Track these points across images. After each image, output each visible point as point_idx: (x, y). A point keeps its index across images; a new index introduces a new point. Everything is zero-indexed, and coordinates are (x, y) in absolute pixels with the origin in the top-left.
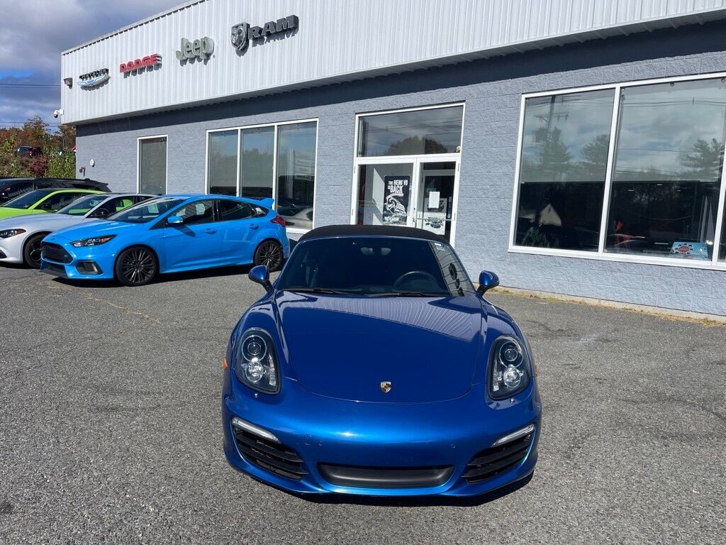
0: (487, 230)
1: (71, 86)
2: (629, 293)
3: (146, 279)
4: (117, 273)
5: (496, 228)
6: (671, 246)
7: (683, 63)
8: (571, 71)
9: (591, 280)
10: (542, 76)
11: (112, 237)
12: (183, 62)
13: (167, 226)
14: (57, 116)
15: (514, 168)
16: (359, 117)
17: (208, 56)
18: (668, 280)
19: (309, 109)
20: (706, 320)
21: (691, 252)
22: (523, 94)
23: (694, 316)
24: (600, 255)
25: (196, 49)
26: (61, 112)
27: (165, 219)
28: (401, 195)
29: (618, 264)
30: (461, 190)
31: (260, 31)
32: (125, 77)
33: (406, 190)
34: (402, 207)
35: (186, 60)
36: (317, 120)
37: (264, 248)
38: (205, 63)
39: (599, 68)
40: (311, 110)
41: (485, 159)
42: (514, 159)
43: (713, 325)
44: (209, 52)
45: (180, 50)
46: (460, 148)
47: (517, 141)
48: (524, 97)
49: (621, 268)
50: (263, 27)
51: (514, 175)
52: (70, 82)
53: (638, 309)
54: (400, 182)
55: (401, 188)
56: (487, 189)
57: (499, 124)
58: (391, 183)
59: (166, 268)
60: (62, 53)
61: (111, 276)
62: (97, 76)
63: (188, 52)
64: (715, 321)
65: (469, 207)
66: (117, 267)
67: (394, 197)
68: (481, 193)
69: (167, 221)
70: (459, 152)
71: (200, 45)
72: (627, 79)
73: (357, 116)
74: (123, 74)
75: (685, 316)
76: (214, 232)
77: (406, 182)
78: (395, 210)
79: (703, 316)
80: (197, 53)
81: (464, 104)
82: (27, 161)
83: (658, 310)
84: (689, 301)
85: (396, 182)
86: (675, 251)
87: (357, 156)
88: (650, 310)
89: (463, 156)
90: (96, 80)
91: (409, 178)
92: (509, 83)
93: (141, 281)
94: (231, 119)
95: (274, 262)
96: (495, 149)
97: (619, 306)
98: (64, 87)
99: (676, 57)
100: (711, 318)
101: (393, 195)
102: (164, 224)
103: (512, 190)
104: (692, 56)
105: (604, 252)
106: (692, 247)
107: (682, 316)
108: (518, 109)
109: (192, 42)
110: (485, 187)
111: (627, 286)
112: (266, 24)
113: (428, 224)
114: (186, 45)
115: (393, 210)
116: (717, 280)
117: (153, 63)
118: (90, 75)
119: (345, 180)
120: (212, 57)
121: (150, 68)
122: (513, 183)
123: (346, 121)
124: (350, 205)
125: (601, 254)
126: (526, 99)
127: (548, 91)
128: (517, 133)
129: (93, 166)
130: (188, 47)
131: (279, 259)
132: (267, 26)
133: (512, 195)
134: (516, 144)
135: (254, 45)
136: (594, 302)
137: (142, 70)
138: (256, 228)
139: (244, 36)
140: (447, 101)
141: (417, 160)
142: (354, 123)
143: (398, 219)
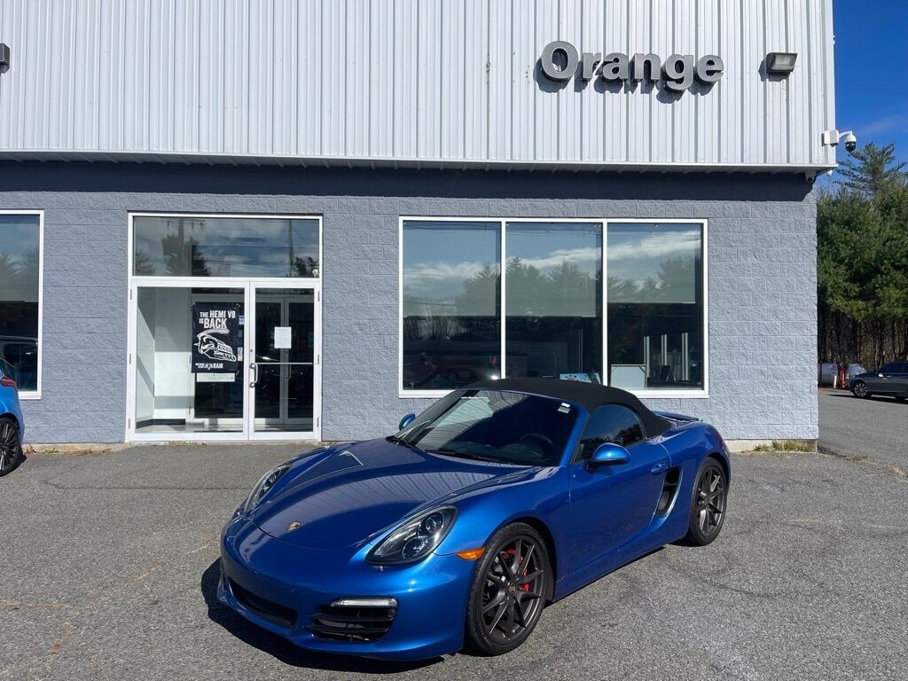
0: (369, 374)
5: (380, 371)
7: (561, 206)
8: (455, 199)
10: (422, 199)
15: (397, 299)
16: (134, 217)
22: (400, 215)
28: (225, 331)
30: (326, 325)
33: (234, 324)
34: (228, 349)
36: (42, 213)
39: (483, 199)
41: (357, 288)
46: (319, 272)
47: (398, 268)
48: (401, 219)
51: (398, 308)
54: (222, 314)
55: (224, 322)
56: (365, 324)
57: (374, 247)
58: (205, 314)
65: (341, 347)
67: (213, 335)
68: (356, 329)
70: (318, 276)
72: (512, 214)
73: (130, 215)
77: (232, 314)
78: (215, 353)
81: (320, 218)
85: (213, 314)
87: (134, 275)
89: (323, 283)
91: (241, 311)
92: (382, 200)
96: (370, 276)
101: (211, 331)
103: (398, 326)
104: (569, 200)
108: (397, 232)
110: (361, 322)
115: (211, 352)
119: (113, 309)
122: (398, 316)
123: (108, 220)
124: (125, 348)
126: (404, 221)
127: (430, 216)
128: (397, 260)
133: (398, 331)
140: (295, 212)
141: (250, 285)
142: (127, 225)
143: (221, 366)
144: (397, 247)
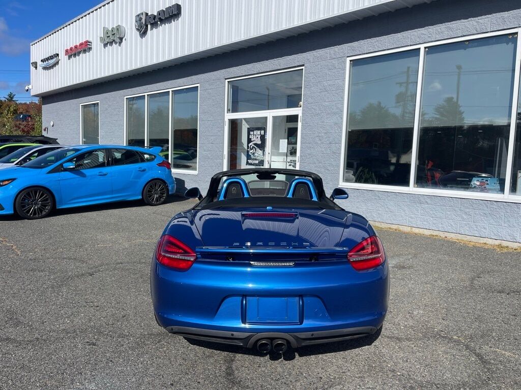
0: (323, 170)
1: (36, 68)
2: (435, 222)
3: (44, 213)
4: (17, 209)
5: (329, 168)
6: (470, 181)
7: (475, 24)
8: (385, 36)
9: (404, 211)
10: (362, 42)
11: (13, 180)
12: (105, 45)
13: (62, 171)
14: (27, 90)
15: (342, 118)
16: (228, 82)
17: (121, 39)
18: (467, 210)
19: (193, 77)
20: (500, 246)
21: (487, 187)
22: (348, 57)
23: (490, 242)
24: (411, 190)
25: (113, 35)
26: (30, 87)
27: (61, 165)
28: (259, 142)
29: (426, 197)
30: (302, 138)
31: (155, 17)
32: (69, 59)
33: (263, 138)
34: (260, 152)
35: (107, 44)
36: (198, 85)
37: (151, 186)
38: (120, 45)
39: (406, 32)
40: (194, 77)
41: (320, 112)
42: (342, 111)
43: (505, 250)
44: (121, 36)
45: (102, 36)
46: (301, 103)
47: (344, 96)
48: (348, 59)
49: (429, 201)
50: (156, 14)
51: (342, 124)
52: (35, 65)
53: (443, 235)
54: (259, 132)
55: (259, 138)
56: (322, 137)
57: (330, 83)
58: (252, 133)
59: (62, 204)
60: (31, 44)
61: (11, 212)
62: (52, 59)
63: (108, 37)
64: (507, 247)
65: (309, 151)
66: (17, 204)
67: (255, 144)
68: (317, 139)
69: (62, 167)
70: (301, 106)
71: (115, 32)
72: (429, 40)
73: (227, 81)
74: (67, 57)
75: (482, 242)
76: (105, 175)
77: (263, 132)
78: (256, 155)
79: (497, 242)
80: (113, 38)
81: (303, 67)
82: (20, 124)
83: (460, 237)
84: (485, 229)
85: (255, 132)
86: (473, 186)
87: (228, 113)
88: (452, 237)
89: (303, 110)
90: (51, 62)
91: (265, 129)
92: (337, 49)
93: (38, 215)
94: (140, 87)
95: (160, 197)
96: (327, 103)
97: (427, 233)
98: (32, 68)
99: (470, 19)
100: (505, 244)
101: (254, 142)
102: (60, 169)
103: (341, 136)
104: (483, 17)
105: (414, 187)
106: (488, 182)
107: (480, 242)
108: (344, 69)
109: (110, 29)
110: (320, 135)
111: (433, 216)
112: (158, 12)
113: (290, 165)
114: (106, 32)
115: (254, 154)
116: (509, 211)
117: (85, 47)
118: (48, 59)
119: (219, 131)
120: (124, 39)
121: (85, 51)
122: (341, 130)
123: (218, 85)
124: (223, 151)
125: (412, 188)
126: (351, 61)
127: (367, 53)
128: (343, 90)
129: (53, 126)
130: (107, 33)
131: (165, 195)
132: (159, 13)
133: (341, 141)
134: (343, 98)
135: (152, 29)
136: (407, 229)
137: (79, 53)
138: (144, 170)
139: (144, 23)
140: (291, 66)
141: (270, 114)
142: (225, 87)
143: (257, 162)
144: (344, 80)
